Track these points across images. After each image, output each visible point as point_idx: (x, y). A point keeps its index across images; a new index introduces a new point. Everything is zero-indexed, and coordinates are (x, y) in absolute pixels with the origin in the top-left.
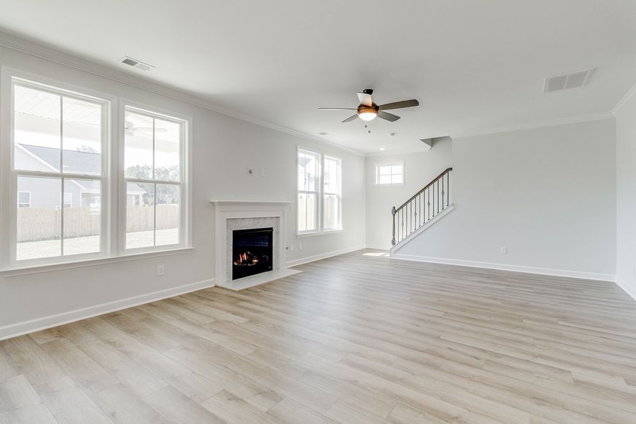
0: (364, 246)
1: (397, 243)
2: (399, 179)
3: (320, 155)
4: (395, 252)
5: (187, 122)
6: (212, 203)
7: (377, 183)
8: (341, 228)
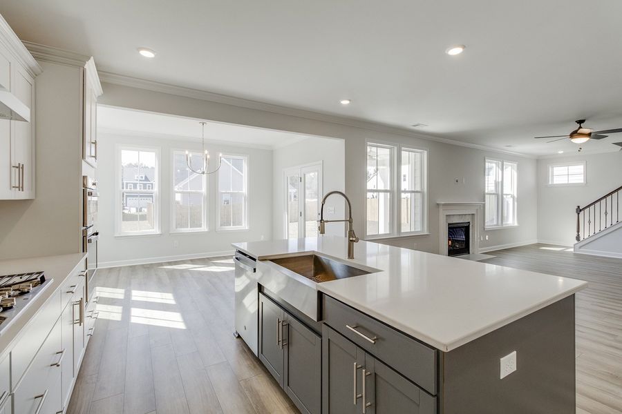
0: (535, 241)
1: (581, 239)
2: (580, 179)
3: (500, 163)
4: (580, 247)
5: (426, 152)
6: (438, 204)
7: (550, 183)
8: (516, 224)
